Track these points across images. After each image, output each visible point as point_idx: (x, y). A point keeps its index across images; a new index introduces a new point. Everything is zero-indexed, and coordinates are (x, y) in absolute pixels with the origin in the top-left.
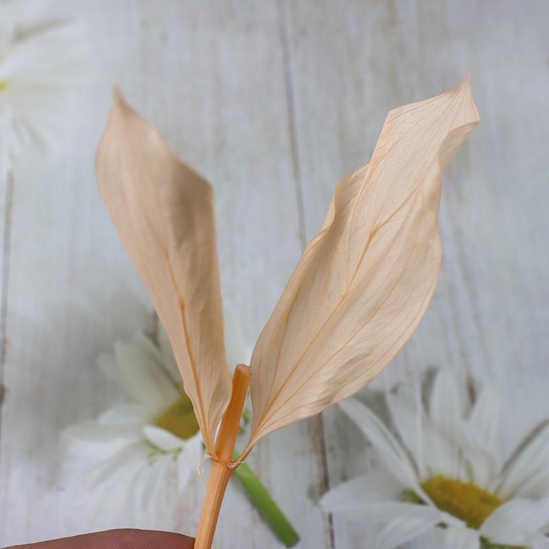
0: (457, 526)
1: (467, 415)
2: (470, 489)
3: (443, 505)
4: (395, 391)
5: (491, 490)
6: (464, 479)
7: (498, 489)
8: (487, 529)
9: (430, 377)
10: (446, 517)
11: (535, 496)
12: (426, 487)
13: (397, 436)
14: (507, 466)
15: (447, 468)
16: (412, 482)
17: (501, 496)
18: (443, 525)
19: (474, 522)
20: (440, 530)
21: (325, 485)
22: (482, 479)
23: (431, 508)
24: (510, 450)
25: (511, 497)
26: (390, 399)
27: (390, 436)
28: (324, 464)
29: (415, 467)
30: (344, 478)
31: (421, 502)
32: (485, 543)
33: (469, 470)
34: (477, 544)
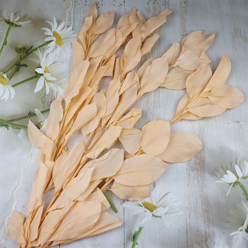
0: (148, 211)
2: (152, 204)
3: (146, 207)
5: (156, 205)
6: (151, 203)
7: (157, 205)
8: (153, 213)
10: (146, 210)
11: (164, 207)
12: (143, 204)
14: (159, 201)
16: (140, 203)
17: (157, 207)
18: (145, 211)
19: (151, 211)
20: (145, 212)
21: (124, 202)
22: (154, 203)
23: (144, 208)
24: (161, 197)
25: (159, 207)
30: (127, 201)
31: (142, 206)
32: (153, 215)
33: (152, 201)
34: (152, 215)
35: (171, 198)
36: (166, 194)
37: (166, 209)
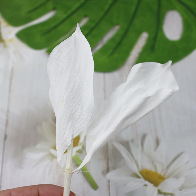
0: (150, 185)
1: (155, 150)
2: (156, 174)
3: (146, 179)
4: (132, 141)
5: (162, 175)
6: (153, 170)
7: (165, 174)
8: (160, 187)
9: (144, 137)
10: (147, 183)
11: (177, 177)
12: (141, 173)
13: (132, 156)
14: (168, 167)
15: (148, 166)
16: (137, 171)
17: (166, 177)
18: (146, 185)
19: (156, 184)
20: (145, 187)
21: (108, 170)
22: (160, 171)
23: (142, 180)
24: (169, 161)
25: (169, 177)
26: (131, 144)
27: (130, 155)
28: (108, 164)
29: (138, 166)
30: (114, 169)
31: (139, 177)
32: (159, 192)
33: (156, 168)
34: (156, 192)
35: (187, 162)
36: (179, 156)
37: (181, 181)
